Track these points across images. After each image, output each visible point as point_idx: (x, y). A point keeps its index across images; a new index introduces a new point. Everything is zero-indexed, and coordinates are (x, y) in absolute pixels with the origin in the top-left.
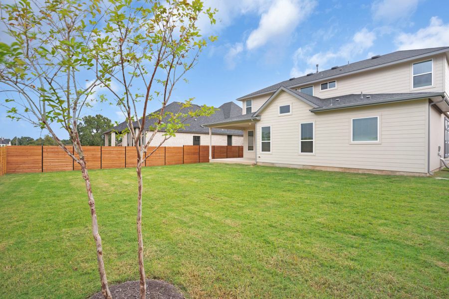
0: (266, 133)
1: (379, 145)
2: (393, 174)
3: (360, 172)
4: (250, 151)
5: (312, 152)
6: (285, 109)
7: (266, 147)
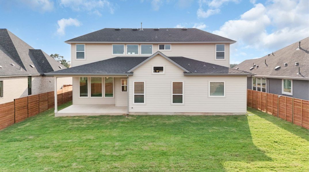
0: (139, 87)
1: (225, 98)
2: (231, 115)
3: (214, 115)
4: (123, 92)
5: (182, 103)
6: (158, 69)
7: (139, 99)
